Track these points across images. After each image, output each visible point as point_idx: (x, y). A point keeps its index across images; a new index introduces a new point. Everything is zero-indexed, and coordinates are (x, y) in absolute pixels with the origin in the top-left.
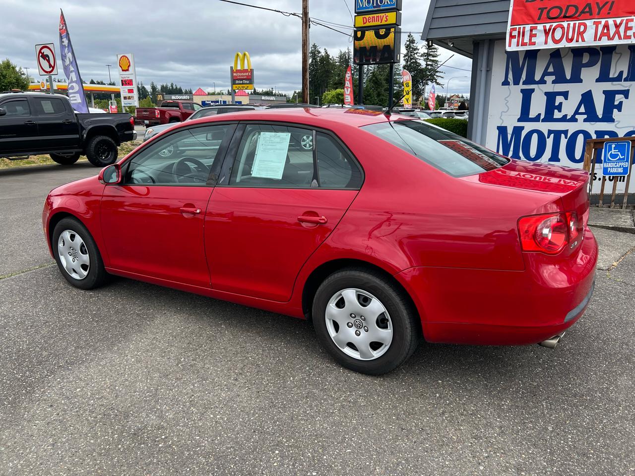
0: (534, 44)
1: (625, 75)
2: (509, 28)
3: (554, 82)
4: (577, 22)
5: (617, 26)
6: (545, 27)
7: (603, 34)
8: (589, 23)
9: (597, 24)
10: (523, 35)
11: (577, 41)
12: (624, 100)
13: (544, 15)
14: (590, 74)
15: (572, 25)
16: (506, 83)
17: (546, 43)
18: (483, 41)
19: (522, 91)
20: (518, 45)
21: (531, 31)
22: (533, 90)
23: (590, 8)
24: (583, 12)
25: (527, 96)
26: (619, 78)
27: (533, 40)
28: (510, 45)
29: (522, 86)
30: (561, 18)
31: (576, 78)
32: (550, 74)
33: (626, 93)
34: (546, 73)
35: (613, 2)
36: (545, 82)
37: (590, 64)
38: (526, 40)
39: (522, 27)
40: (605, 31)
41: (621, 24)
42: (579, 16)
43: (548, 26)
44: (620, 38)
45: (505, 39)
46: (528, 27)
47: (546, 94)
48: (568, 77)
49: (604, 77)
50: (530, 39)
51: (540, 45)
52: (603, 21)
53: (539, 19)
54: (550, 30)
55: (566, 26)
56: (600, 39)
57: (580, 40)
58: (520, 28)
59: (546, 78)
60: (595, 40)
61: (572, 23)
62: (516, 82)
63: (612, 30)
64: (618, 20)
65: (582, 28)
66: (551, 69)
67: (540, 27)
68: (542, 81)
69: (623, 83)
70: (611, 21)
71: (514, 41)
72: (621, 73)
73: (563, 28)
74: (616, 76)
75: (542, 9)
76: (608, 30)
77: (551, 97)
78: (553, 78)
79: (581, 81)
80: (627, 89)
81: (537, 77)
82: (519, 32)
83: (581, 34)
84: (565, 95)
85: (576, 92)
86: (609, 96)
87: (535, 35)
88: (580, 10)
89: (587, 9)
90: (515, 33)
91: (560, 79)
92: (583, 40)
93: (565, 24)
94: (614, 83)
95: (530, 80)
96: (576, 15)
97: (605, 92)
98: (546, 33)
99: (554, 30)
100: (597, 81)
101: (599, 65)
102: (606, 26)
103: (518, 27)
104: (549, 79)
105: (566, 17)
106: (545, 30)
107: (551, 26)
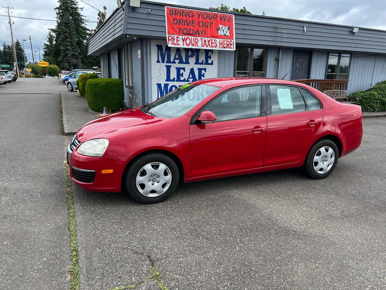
0: (179, 45)
1: (204, 62)
2: (167, 35)
3: (179, 63)
4: (195, 37)
5: (209, 42)
6: (182, 37)
7: (204, 44)
8: (199, 38)
9: (202, 39)
10: (174, 40)
11: (196, 46)
12: (205, 72)
13: (181, 32)
14: (192, 60)
15: (193, 39)
16: (158, 62)
17: (184, 45)
19: (166, 66)
20: (172, 44)
21: (177, 38)
22: (170, 66)
23: (198, 32)
24: (196, 33)
25: (168, 68)
26: (202, 63)
27: (178, 43)
28: (169, 44)
29: (165, 64)
30: (188, 34)
31: (187, 62)
32: (177, 59)
33: (205, 70)
34: (175, 59)
35: (206, 31)
36: (175, 63)
37: (192, 56)
38: (175, 42)
39: (173, 35)
40: (205, 43)
41: (210, 41)
42: (195, 34)
43: (183, 37)
44: (210, 47)
45: (166, 40)
46: (176, 36)
47: (176, 68)
48: (184, 61)
49: (197, 63)
50: (177, 42)
51: (181, 45)
52: (204, 38)
53: (179, 33)
54: (184, 39)
55: (191, 38)
56: (203, 46)
57: (197, 45)
58: (172, 36)
59: (176, 61)
61: (193, 37)
62: (163, 62)
63: (207, 43)
64: (209, 39)
65: (197, 41)
66: (177, 57)
67: (180, 37)
68: (174, 62)
69: (204, 65)
70: (206, 39)
71: (170, 42)
72: (203, 61)
73: (189, 39)
74: (201, 62)
75: (180, 29)
76: (206, 42)
77: (178, 69)
78: (178, 61)
79: (189, 63)
80: (205, 68)
81: (172, 60)
82: (172, 38)
83: (197, 43)
84: (184, 69)
85: (188, 67)
86: (200, 70)
87: (179, 41)
88: (195, 32)
89: (197, 32)
90: (170, 38)
91: (181, 62)
92: (198, 46)
93: (190, 37)
94: (201, 65)
95: (169, 61)
96: (194, 34)
97: (198, 69)
98: (183, 40)
99: (186, 39)
100: (195, 64)
101: (195, 57)
102: (205, 41)
103: (171, 35)
104: (177, 61)
105: (192, 35)
106: (183, 39)
107: (185, 37)
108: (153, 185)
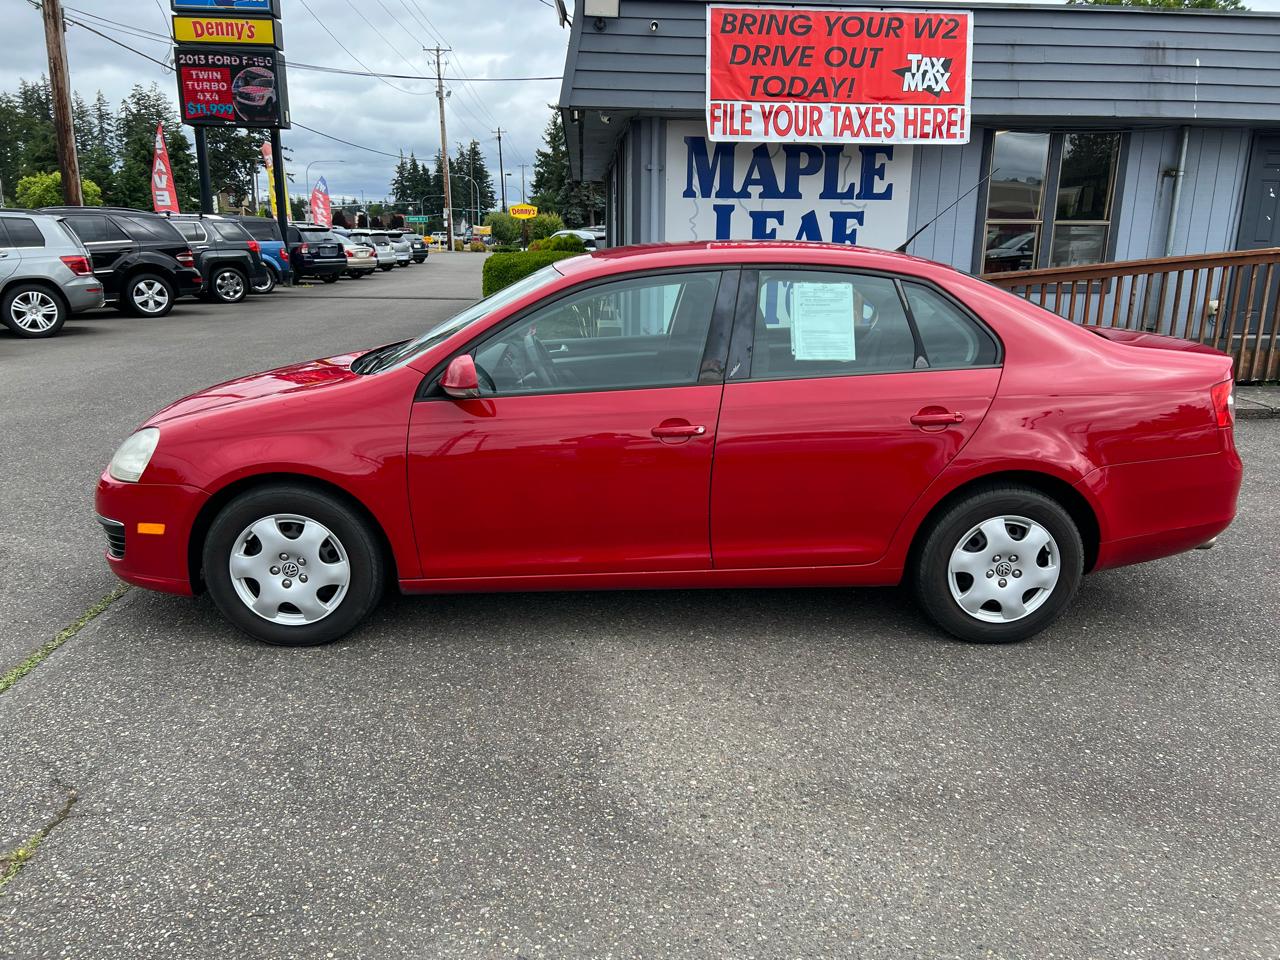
0: (748, 133)
1: (857, 190)
2: (709, 103)
3: (762, 196)
4: (808, 105)
5: (862, 117)
6: (762, 107)
7: (845, 127)
8: (825, 108)
9: (836, 110)
10: (732, 118)
11: (811, 134)
12: (857, 226)
13: (760, 89)
14: (811, 186)
15: (801, 110)
16: (689, 193)
17: (766, 133)
18: (650, 119)
19: (716, 208)
20: (725, 133)
21: (743, 111)
22: (732, 208)
23: (824, 85)
24: (814, 90)
25: (724, 215)
26: (849, 195)
27: (748, 126)
28: (712, 133)
29: (714, 200)
30: (784, 96)
31: (793, 192)
32: (756, 182)
33: (859, 217)
34: (749, 181)
35: (853, 80)
36: (748, 196)
37: (811, 170)
38: (737, 126)
39: (729, 103)
40: (847, 123)
41: (867, 113)
42: (810, 95)
43: (767, 106)
44: (867, 135)
45: (705, 119)
46: (738, 106)
47: (752, 214)
48: (782, 188)
49: (830, 192)
50: (743, 126)
51: (758, 135)
52: (843, 107)
53: (753, 94)
54: (770, 113)
55: (793, 110)
56: (841, 135)
57: (815, 132)
58: (725, 106)
59: (751, 189)
60: (835, 135)
61: (801, 106)
62: (706, 194)
63: (856, 123)
64: (863, 108)
65: (816, 116)
66: (756, 175)
67: (756, 107)
68: (745, 194)
69: (854, 201)
70: (853, 108)
71: (719, 125)
72: (852, 186)
73: (789, 112)
74: (845, 190)
75: (756, 79)
76: (851, 121)
77: (759, 219)
78: (760, 189)
79: (799, 196)
80: (860, 210)
81: (737, 187)
82: (725, 112)
83: (815, 123)
84: (779, 216)
85: (794, 211)
86: (839, 219)
87: (749, 120)
88: (810, 87)
89: (820, 87)
90: (719, 113)
91: (770, 192)
92: (819, 134)
93: (791, 106)
94: (845, 201)
95: (726, 191)
96: (806, 94)
97: (833, 214)
98: (766, 117)
99: (777, 113)
100: (822, 196)
101: (821, 174)
102: (848, 114)
103: (722, 103)
104: (755, 190)
105: (799, 97)
106: (764, 113)
107: (771, 107)
108: (287, 586)
